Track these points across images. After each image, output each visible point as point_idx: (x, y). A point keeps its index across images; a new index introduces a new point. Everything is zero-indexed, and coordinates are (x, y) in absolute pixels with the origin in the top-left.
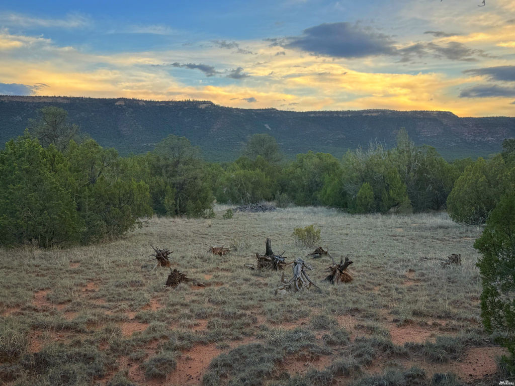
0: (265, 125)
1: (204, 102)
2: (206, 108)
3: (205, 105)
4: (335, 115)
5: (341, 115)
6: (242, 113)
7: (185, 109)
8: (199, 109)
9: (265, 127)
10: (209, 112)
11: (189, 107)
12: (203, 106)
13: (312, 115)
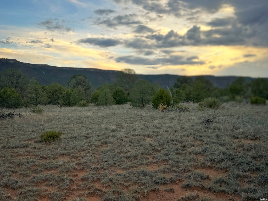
0: (43, 72)
1: (12, 60)
2: (14, 62)
3: (13, 61)
4: (75, 69)
5: (78, 70)
6: (31, 66)
7: (3, 62)
8: (10, 62)
9: (43, 73)
10: (15, 65)
11: (5, 62)
12: (12, 62)
13: (64, 69)
